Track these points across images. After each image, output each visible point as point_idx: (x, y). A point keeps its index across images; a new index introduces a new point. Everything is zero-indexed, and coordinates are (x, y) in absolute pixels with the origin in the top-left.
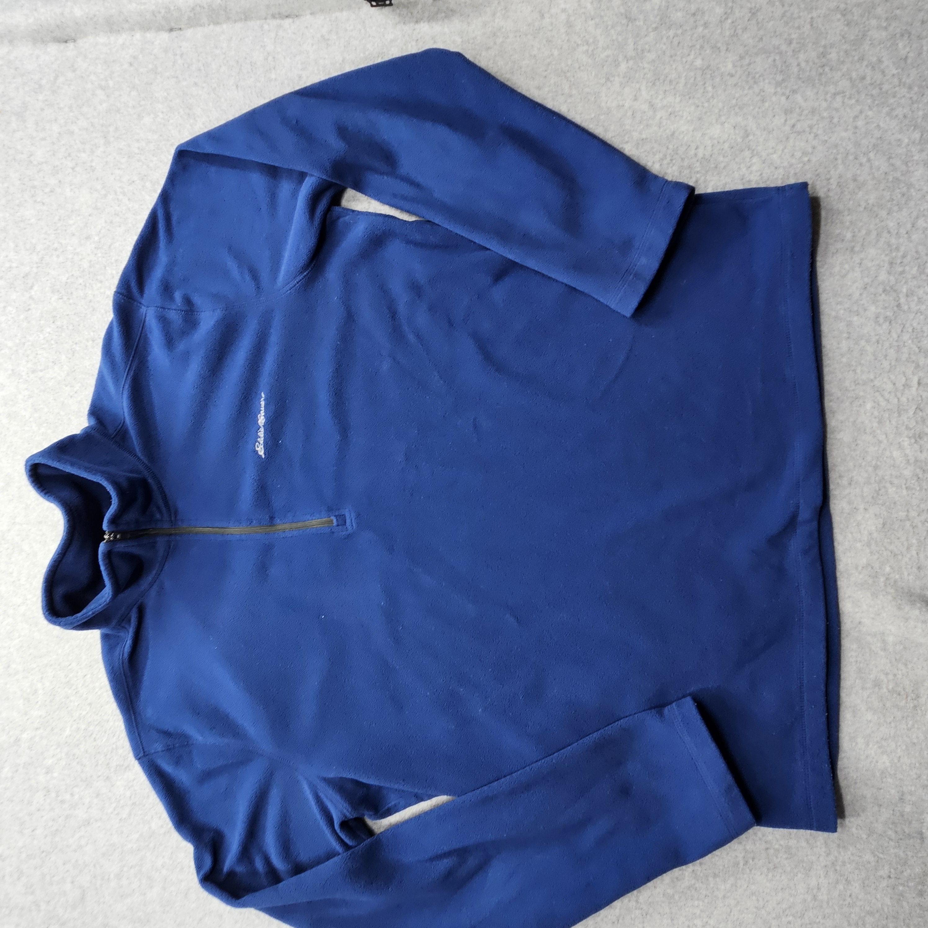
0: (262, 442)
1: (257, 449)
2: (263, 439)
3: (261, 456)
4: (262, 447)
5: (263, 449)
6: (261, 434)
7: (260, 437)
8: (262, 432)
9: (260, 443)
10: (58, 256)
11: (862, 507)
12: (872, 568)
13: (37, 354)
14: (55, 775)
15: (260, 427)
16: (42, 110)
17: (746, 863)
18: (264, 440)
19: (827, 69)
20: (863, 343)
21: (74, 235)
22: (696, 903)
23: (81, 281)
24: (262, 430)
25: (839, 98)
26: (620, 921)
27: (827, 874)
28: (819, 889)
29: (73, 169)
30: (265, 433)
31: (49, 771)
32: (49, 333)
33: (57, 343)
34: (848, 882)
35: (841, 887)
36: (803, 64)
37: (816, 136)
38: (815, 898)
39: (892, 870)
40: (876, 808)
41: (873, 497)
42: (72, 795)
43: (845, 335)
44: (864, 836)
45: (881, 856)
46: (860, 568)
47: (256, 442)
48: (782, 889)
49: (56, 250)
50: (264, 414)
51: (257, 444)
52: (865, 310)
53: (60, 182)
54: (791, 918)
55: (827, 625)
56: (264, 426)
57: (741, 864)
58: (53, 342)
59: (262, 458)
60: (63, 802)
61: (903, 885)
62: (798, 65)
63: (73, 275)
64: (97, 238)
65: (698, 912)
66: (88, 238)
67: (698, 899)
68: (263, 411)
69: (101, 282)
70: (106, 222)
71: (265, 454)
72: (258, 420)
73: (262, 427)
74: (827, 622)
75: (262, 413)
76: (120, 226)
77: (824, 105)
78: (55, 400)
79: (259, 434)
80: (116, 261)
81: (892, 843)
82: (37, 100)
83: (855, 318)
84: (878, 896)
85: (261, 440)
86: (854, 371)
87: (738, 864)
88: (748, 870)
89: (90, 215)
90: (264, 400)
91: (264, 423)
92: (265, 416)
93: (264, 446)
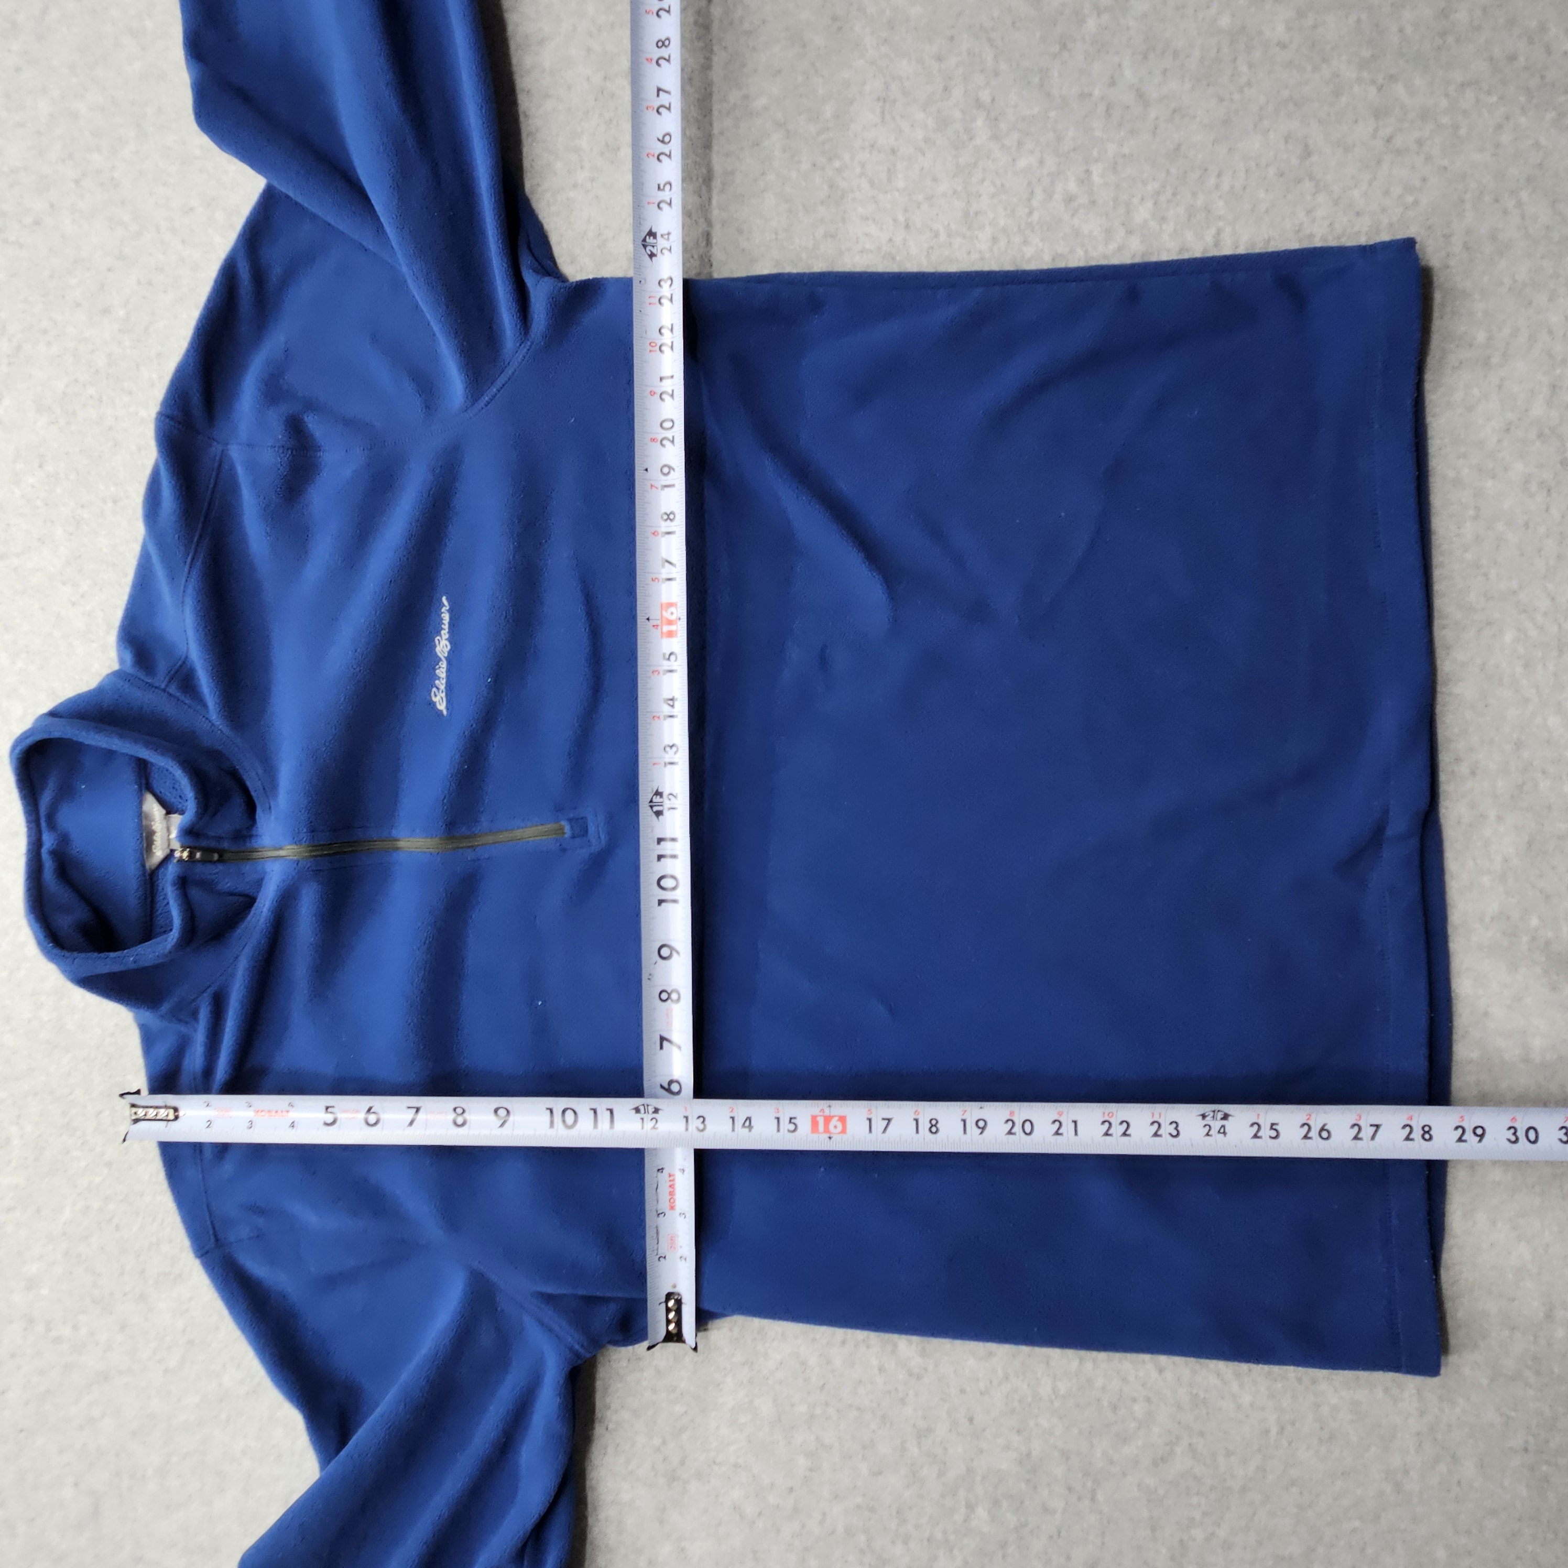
0: (442, 687)
1: (434, 699)
2: (444, 681)
3: (441, 711)
4: (443, 695)
5: (444, 699)
6: (442, 672)
7: (439, 678)
8: (443, 668)
9: (438, 689)
10: (49, 344)
11: (1492, 813)
12: (1508, 918)
13: (8, 525)
14: (45, 1292)
15: (440, 660)
16: (18, 69)
17: (1282, 1430)
18: (447, 683)
19: (1450, 39)
20: (1500, 526)
21: (78, 305)
22: (1195, 1500)
23: (92, 391)
24: (444, 665)
25: (1470, 94)
26: (1063, 1533)
27: (1420, 1445)
28: (1406, 1472)
29: (77, 182)
30: (448, 671)
31: (31, 1284)
32: (33, 487)
33: (47, 505)
34: (1455, 1459)
35: (1442, 1468)
36: (1409, 30)
37: (1428, 158)
38: (1398, 1487)
39: (1531, 1439)
40: (1506, 1333)
41: (1512, 796)
42: (75, 1327)
43: (1471, 512)
44: (1485, 1382)
45: (1513, 1414)
46: (1487, 919)
47: (432, 687)
48: (1343, 1474)
49: (45, 332)
50: (447, 636)
51: (434, 689)
52: (1506, 469)
53: (52, 206)
54: (1357, 1524)
55: (1431, 1018)
56: (446, 658)
57: (1274, 1431)
58: (39, 503)
59: (443, 715)
60: (58, 1340)
61: (1548, 1463)
62: (1401, 30)
63: (76, 380)
64: (121, 313)
65: (1198, 1516)
66: (106, 311)
67: (1198, 1494)
68: (447, 630)
69: (130, 393)
70: (139, 283)
71: (447, 709)
72: (435, 646)
73: (443, 659)
74: (1431, 1012)
75: (445, 633)
76: (165, 292)
77: (1444, 103)
78: (43, 609)
79: (437, 671)
80: (159, 355)
81: (1531, 1392)
82: (9, 51)
83: (1489, 483)
84: (1507, 1483)
85: (442, 684)
86: (1486, 575)
87: (1267, 1432)
88: (1285, 1443)
89: (109, 270)
90: (448, 611)
91: (449, 652)
92: (450, 640)
93: (447, 695)
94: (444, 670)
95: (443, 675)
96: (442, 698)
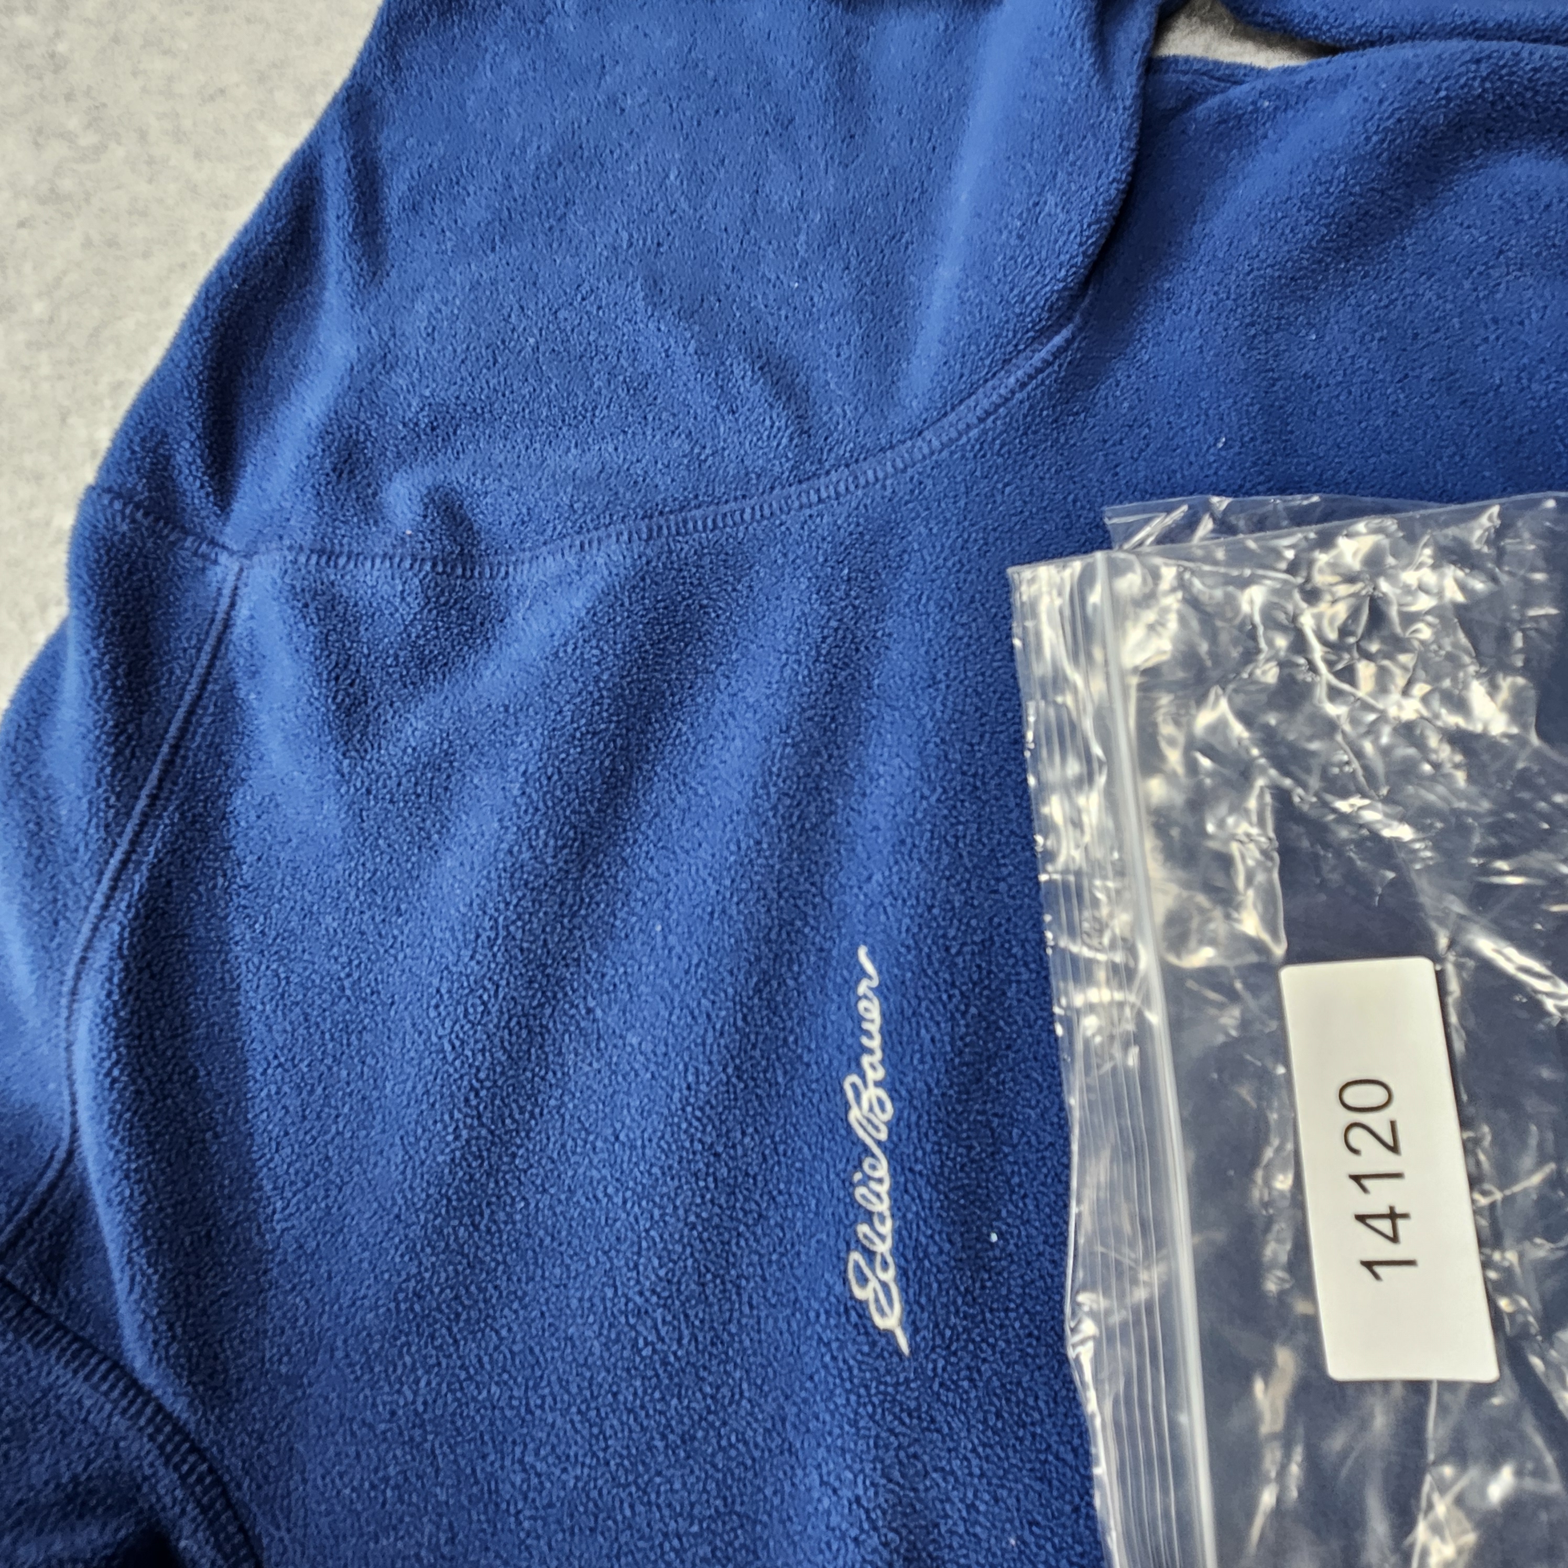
0: (883, 1248)
1: (859, 1293)
2: (887, 1228)
3: (888, 1335)
4: (889, 1276)
5: (896, 1292)
6: (878, 1196)
7: (869, 1217)
8: (880, 1181)
9: (870, 1255)
15: (867, 1151)
18: (897, 1232)
24: (880, 1169)
30: (898, 1192)
47: (849, 1249)
50: (880, 1074)
51: (856, 1256)
56: (891, 1149)
71: (912, 1325)
72: (847, 1107)
73: (877, 1151)
75: (873, 1065)
79: (860, 1191)
85: (880, 1237)
90: (878, 991)
91: (892, 1126)
92: (890, 1085)
93: (903, 1274)
94: (884, 1189)
95: (883, 1207)
96: (884, 1285)
